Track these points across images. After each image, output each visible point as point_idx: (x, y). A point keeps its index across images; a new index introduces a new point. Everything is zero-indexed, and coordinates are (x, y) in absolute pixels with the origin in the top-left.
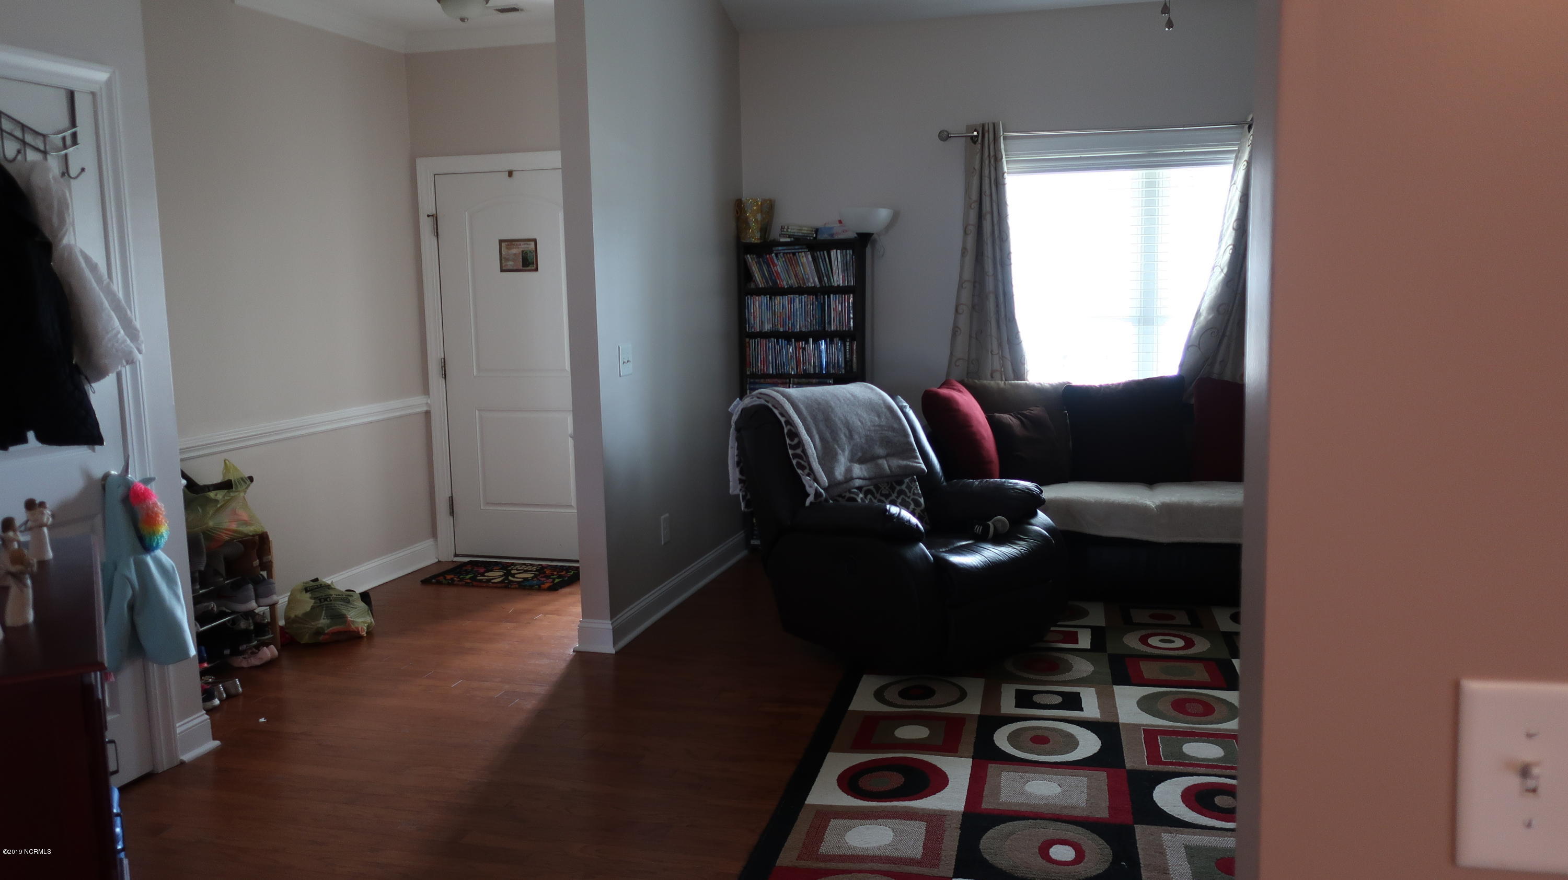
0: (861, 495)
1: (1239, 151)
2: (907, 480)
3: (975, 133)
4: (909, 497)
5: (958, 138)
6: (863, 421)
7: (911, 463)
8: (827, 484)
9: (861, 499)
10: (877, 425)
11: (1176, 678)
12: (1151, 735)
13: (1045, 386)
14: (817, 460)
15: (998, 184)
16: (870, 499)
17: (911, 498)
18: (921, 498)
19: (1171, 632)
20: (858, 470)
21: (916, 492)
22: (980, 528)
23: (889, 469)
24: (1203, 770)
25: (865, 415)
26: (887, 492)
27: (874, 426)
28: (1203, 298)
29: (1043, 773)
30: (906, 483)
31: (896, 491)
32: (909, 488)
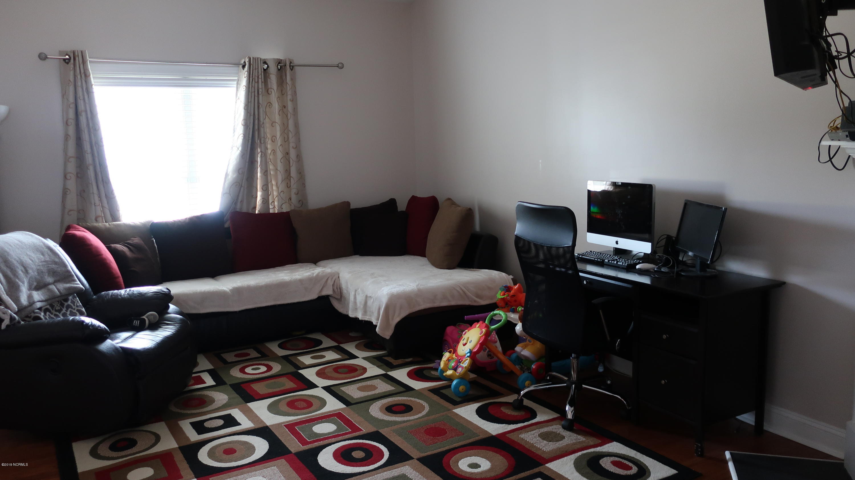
0: (42, 314)
1: (238, 80)
2: (70, 298)
3: (67, 57)
4: (74, 309)
5: (52, 59)
6: (33, 259)
7: (72, 285)
8: (17, 310)
9: (43, 316)
10: (43, 261)
11: (278, 390)
12: (291, 427)
13: (137, 223)
14: (5, 293)
15: (89, 92)
16: (49, 315)
17: (76, 309)
18: (83, 308)
19: (254, 363)
20: (37, 296)
21: (78, 304)
22: (137, 322)
23: (59, 291)
24: (333, 440)
25: (33, 255)
26: (59, 308)
27: (41, 262)
28: (228, 165)
29: (248, 472)
30: (70, 299)
31: (65, 306)
32: (73, 302)
